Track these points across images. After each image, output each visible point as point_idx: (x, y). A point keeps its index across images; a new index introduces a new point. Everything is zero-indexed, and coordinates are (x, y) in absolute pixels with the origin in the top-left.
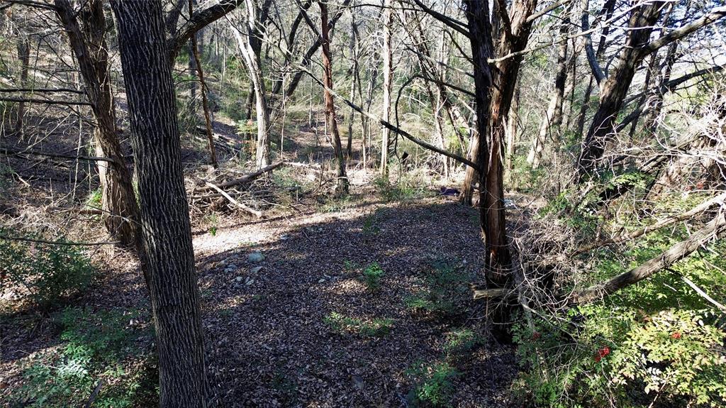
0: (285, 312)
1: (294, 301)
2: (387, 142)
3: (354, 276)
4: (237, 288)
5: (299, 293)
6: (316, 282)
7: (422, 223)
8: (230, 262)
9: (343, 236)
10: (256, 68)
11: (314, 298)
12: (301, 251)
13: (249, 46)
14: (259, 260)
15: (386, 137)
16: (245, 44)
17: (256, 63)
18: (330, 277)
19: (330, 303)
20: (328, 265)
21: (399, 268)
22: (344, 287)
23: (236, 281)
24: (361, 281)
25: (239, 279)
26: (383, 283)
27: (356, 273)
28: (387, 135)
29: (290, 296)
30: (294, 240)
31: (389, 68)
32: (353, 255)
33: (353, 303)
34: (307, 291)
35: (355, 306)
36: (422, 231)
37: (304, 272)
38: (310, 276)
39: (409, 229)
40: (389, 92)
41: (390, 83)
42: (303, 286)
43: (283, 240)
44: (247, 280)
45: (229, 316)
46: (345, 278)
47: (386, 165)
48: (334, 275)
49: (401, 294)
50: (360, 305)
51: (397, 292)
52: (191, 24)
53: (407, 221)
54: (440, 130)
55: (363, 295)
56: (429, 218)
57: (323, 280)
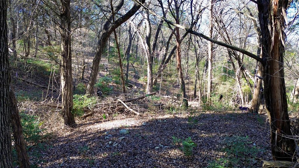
0: (128, 165)
1: (135, 158)
2: (210, 86)
3: (179, 147)
4: (107, 148)
5: (141, 154)
6: (153, 148)
7: (226, 121)
8: (110, 134)
9: (177, 125)
10: (148, 52)
11: (149, 158)
12: (151, 131)
13: (146, 43)
14: (125, 133)
15: (210, 84)
16: (144, 42)
17: (148, 50)
18: (163, 146)
19: (158, 162)
20: (163, 139)
21: (208, 145)
22: (170, 153)
23: (108, 144)
24: (181, 151)
25: (110, 142)
26: (196, 153)
27: (179, 145)
28: (210, 83)
29: (135, 155)
30: (149, 125)
31: (211, 51)
32: (180, 135)
33: (174, 164)
34: (146, 153)
35: (174, 166)
36: (226, 125)
37: (147, 142)
38: (151, 145)
39: (217, 124)
40: (211, 62)
41: (212, 58)
42: (144, 150)
43: (144, 125)
44: (114, 144)
45: (94, 164)
46: (172, 148)
47: (210, 98)
48: (165, 145)
49: (208, 161)
50: (178, 165)
51: (205, 159)
52: (113, 25)
53: (217, 120)
54: (238, 81)
55: (181, 159)
56: (231, 119)
57: (157, 148)
